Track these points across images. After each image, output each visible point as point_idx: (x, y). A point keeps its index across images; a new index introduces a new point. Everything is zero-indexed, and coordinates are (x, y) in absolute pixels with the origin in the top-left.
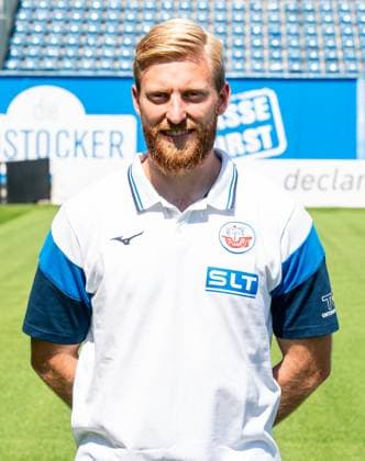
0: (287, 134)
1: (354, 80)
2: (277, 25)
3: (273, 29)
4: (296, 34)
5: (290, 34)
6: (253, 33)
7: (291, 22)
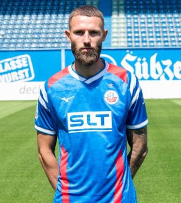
2: (39, 30)
3: (37, 31)
4: (45, 33)
5: (43, 33)
6: (28, 33)
7: (44, 28)
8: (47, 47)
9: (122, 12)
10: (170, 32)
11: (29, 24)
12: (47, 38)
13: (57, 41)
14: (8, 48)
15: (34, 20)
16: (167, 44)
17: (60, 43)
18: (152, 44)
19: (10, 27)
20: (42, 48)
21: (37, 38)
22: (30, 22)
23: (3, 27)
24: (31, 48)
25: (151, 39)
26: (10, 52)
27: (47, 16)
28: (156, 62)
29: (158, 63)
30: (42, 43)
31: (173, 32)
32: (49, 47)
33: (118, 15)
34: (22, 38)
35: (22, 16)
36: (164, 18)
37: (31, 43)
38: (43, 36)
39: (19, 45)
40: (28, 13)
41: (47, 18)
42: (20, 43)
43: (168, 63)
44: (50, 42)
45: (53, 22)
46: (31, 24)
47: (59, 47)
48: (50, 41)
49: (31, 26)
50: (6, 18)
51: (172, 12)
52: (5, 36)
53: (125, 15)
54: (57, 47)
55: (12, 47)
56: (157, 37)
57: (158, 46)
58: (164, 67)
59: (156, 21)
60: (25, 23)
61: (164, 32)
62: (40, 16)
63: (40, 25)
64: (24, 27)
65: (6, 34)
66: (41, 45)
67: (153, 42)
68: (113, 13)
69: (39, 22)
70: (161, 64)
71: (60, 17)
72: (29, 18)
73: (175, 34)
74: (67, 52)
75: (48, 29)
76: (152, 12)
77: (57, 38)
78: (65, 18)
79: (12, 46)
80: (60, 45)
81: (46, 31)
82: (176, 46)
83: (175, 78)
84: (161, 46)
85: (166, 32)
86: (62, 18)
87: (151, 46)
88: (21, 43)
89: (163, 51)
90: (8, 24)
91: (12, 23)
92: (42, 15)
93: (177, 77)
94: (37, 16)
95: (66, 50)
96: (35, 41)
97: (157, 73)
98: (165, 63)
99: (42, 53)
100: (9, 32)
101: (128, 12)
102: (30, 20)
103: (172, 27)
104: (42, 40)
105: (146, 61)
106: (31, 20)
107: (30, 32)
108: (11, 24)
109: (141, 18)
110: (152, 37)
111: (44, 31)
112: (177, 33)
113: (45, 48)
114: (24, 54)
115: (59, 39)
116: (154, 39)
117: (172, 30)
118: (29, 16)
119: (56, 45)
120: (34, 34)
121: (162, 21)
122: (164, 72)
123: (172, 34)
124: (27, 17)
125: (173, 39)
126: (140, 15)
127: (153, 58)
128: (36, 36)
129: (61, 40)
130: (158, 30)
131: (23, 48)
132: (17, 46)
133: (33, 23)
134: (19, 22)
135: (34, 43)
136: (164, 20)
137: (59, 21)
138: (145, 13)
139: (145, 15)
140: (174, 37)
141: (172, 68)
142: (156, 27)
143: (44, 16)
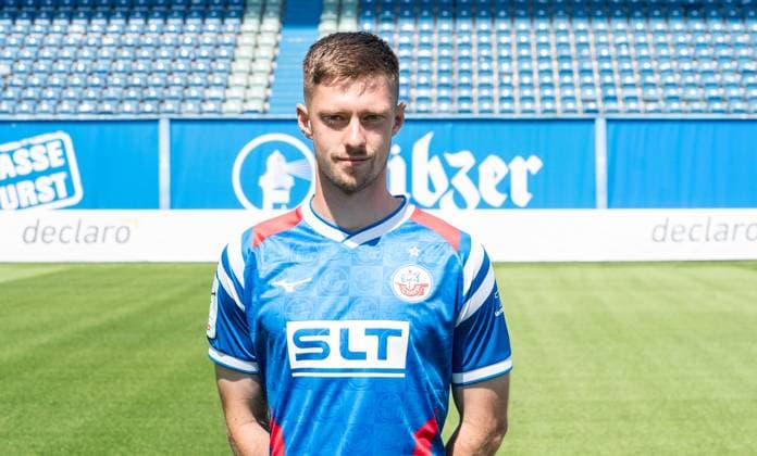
0: (83, 183)
1: (156, 121)
2: (108, 62)
3: (101, 65)
4: (123, 72)
5: (117, 72)
6: (77, 72)
7: (124, 58)
8: (125, 112)
9: (349, 13)
10: (481, 72)
11: (80, 47)
12: (127, 87)
13: (153, 93)
14: (14, 113)
15: (98, 35)
16: (465, 106)
17: (162, 101)
18: (423, 107)
19: (27, 53)
20: (109, 113)
21: (98, 86)
22: (85, 38)
23: (8, 53)
24: (77, 113)
25: (423, 93)
26: (14, 126)
27: (136, 23)
28: (430, 158)
29: (436, 159)
30: (110, 99)
31: (489, 72)
32: (130, 113)
33: (338, 21)
34: (58, 86)
35: (64, 22)
36: (468, 32)
37: (81, 102)
38: (117, 81)
39: (45, 106)
40: (82, 15)
41: (134, 28)
42: (48, 99)
43: (463, 159)
44: (134, 99)
45: (149, 41)
46: (88, 45)
47: (158, 113)
48: (132, 93)
49: (86, 53)
50: (19, 28)
51: (493, 16)
52: (10, 78)
53: (358, 22)
54: (151, 112)
55: (24, 112)
56: (441, 86)
57: (440, 112)
58: (451, 172)
59: (445, 39)
60: (71, 41)
61: (462, 72)
62: (116, 24)
63: (113, 49)
64: (67, 53)
65: (12, 74)
66: (107, 107)
67: (427, 99)
68: (323, 17)
69: (109, 40)
70: (444, 163)
71: (172, 28)
72: (82, 29)
73: (494, 80)
74: (176, 127)
75: (135, 60)
76: (435, 16)
77: (156, 86)
78: (185, 28)
79: (25, 106)
80: (163, 108)
81: (125, 66)
82: (490, 111)
83: (483, 205)
84: (447, 112)
85: (469, 72)
86: (178, 29)
87: (419, 112)
88: (52, 99)
89: (450, 126)
90: (23, 45)
91: (32, 41)
92: (122, 22)
93: (489, 200)
94: (108, 23)
95: (172, 121)
96: (91, 94)
97: (431, 188)
98: (454, 159)
99: (108, 128)
100: (21, 67)
101: (368, 13)
102: (86, 34)
103: (488, 58)
104: (111, 93)
105: (400, 154)
106: (90, 35)
107: (81, 67)
108: (30, 46)
109: (402, 33)
110: (427, 86)
111: (120, 65)
112: (501, 74)
113: (118, 113)
114: (54, 131)
115: (160, 89)
116: (433, 93)
117: (485, 66)
118: (84, 22)
119: (148, 107)
120: (91, 74)
121: (459, 41)
122: (451, 187)
123: (485, 79)
124: (78, 25)
125: (485, 93)
126: (400, 21)
127: (421, 147)
128: (96, 81)
129: (166, 92)
130: (445, 67)
131: (55, 113)
132: (38, 109)
133: (91, 42)
134: (52, 39)
135: (89, 99)
136: (466, 39)
137: (168, 39)
138: (415, 17)
139: (416, 23)
140: (489, 86)
141: (474, 175)
142: (441, 58)
143: (146, 23)
